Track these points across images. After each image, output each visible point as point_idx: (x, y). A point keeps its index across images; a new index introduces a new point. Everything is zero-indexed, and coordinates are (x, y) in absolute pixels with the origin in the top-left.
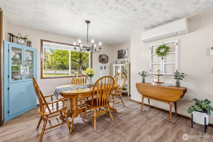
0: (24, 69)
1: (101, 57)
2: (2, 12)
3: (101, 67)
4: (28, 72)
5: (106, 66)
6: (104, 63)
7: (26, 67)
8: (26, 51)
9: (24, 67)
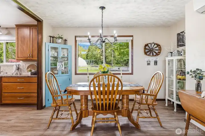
0: (60, 65)
1: (147, 47)
2: (43, 21)
3: (149, 62)
4: (63, 68)
5: (157, 60)
6: (153, 55)
7: (62, 63)
8: (62, 49)
9: (60, 63)
